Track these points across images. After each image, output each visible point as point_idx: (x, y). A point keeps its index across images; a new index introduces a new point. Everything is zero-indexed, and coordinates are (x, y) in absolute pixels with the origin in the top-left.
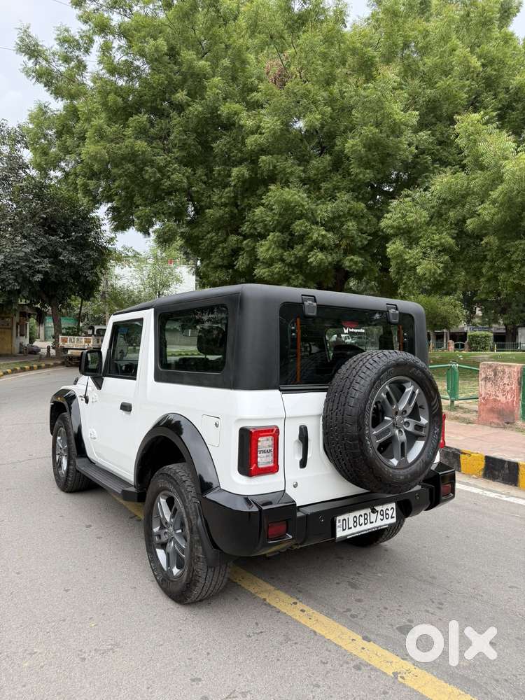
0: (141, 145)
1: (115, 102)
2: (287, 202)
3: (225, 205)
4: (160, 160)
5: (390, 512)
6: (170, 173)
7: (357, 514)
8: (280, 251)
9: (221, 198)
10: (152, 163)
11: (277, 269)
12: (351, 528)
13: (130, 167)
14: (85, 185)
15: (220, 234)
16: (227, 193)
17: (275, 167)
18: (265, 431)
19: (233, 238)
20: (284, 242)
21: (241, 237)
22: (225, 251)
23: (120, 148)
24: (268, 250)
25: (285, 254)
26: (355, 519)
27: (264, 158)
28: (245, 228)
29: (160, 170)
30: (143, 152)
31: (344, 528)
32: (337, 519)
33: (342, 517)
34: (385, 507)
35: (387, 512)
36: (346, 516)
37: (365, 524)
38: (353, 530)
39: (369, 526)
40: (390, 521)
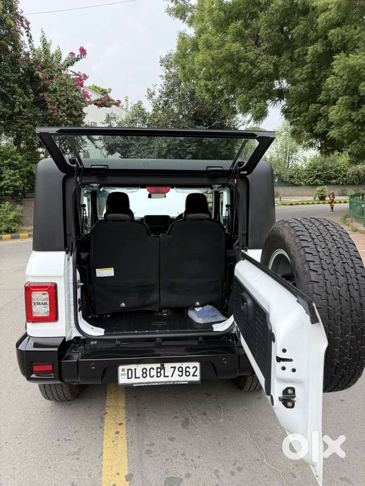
2: (352, 68)
3: (304, 80)
5: (192, 371)
7: (148, 366)
8: (349, 112)
9: (301, 75)
11: (346, 129)
12: (139, 378)
14: (206, 86)
15: (302, 105)
16: (306, 69)
17: (343, 36)
18: (42, 287)
19: (313, 107)
20: (353, 104)
21: (319, 105)
22: (307, 119)
24: (337, 113)
25: (353, 114)
26: (144, 371)
27: (333, 31)
28: (322, 97)
31: (130, 376)
32: (121, 368)
33: (126, 367)
34: (184, 365)
35: (188, 369)
36: (133, 367)
37: (157, 377)
38: (142, 380)
39: (162, 379)
40: (191, 378)
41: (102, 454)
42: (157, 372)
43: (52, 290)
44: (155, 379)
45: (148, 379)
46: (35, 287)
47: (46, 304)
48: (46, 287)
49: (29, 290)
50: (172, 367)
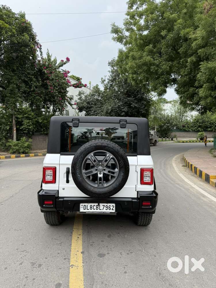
0: (149, 58)
1: (140, 43)
2: (210, 69)
3: (186, 75)
4: (157, 62)
5: (112, 208)
6: (161, 66)
7: (93, 204)
8: (210, 92)
9: (184, 72)
10: (154, 64)
11: (209, 101)
12: (89, 209)
13: (145, 68)
15: (185, 88)
16: (187, 70)
17: (206, 53)
18: (50, 168)
19: (191, 89)
20: (212, 87)
21: (195, 88)
22: (188, 95)
23: (141, 62)
24: (204, 92)
25: (212, 93)
26: (91, 206)
27: (200, 50)
28: (196, 84)
29: (158, 66)
30: (149, 61)
31: (85, 209)
32: (81, 204)
33: (83, 204)
34: (108, 205)
35: (110, 207)
36: (86, 204)
37: (97, 209)
38: (90, 211)
39: (99, 211)
40: (111, 211)
41: (71, 245)
42: (97, 207)
43: (54, 170)
44: (95, 210)
45: (93, 210)
46: (47, 168)
47: (51, 175)
48: (52, 168)
49: (45, 169)
50: (103, 206)
